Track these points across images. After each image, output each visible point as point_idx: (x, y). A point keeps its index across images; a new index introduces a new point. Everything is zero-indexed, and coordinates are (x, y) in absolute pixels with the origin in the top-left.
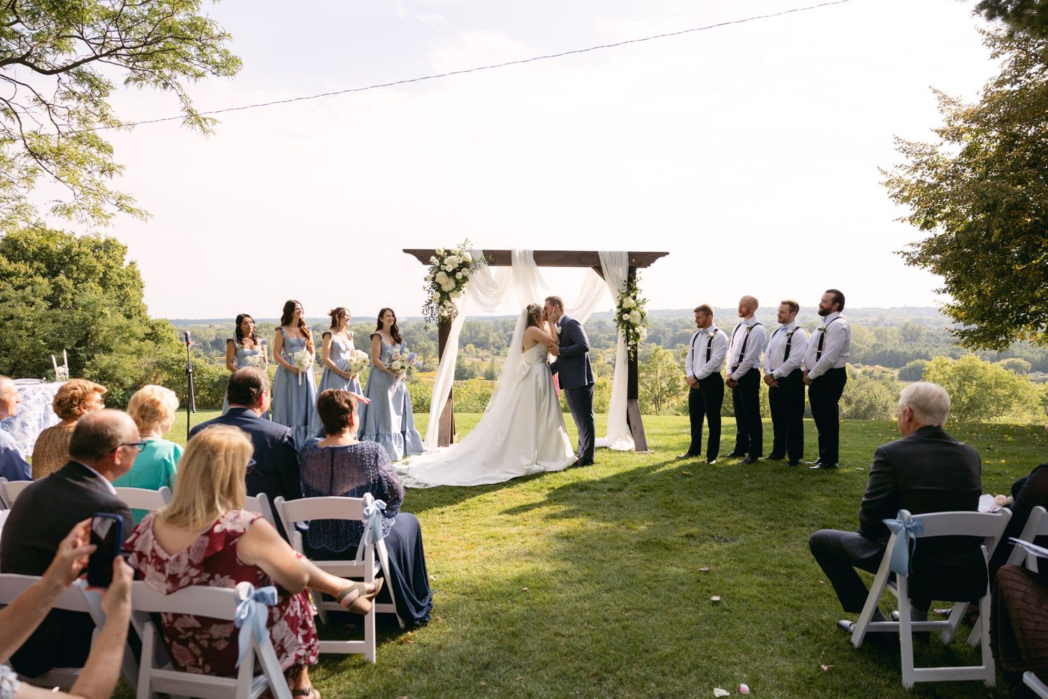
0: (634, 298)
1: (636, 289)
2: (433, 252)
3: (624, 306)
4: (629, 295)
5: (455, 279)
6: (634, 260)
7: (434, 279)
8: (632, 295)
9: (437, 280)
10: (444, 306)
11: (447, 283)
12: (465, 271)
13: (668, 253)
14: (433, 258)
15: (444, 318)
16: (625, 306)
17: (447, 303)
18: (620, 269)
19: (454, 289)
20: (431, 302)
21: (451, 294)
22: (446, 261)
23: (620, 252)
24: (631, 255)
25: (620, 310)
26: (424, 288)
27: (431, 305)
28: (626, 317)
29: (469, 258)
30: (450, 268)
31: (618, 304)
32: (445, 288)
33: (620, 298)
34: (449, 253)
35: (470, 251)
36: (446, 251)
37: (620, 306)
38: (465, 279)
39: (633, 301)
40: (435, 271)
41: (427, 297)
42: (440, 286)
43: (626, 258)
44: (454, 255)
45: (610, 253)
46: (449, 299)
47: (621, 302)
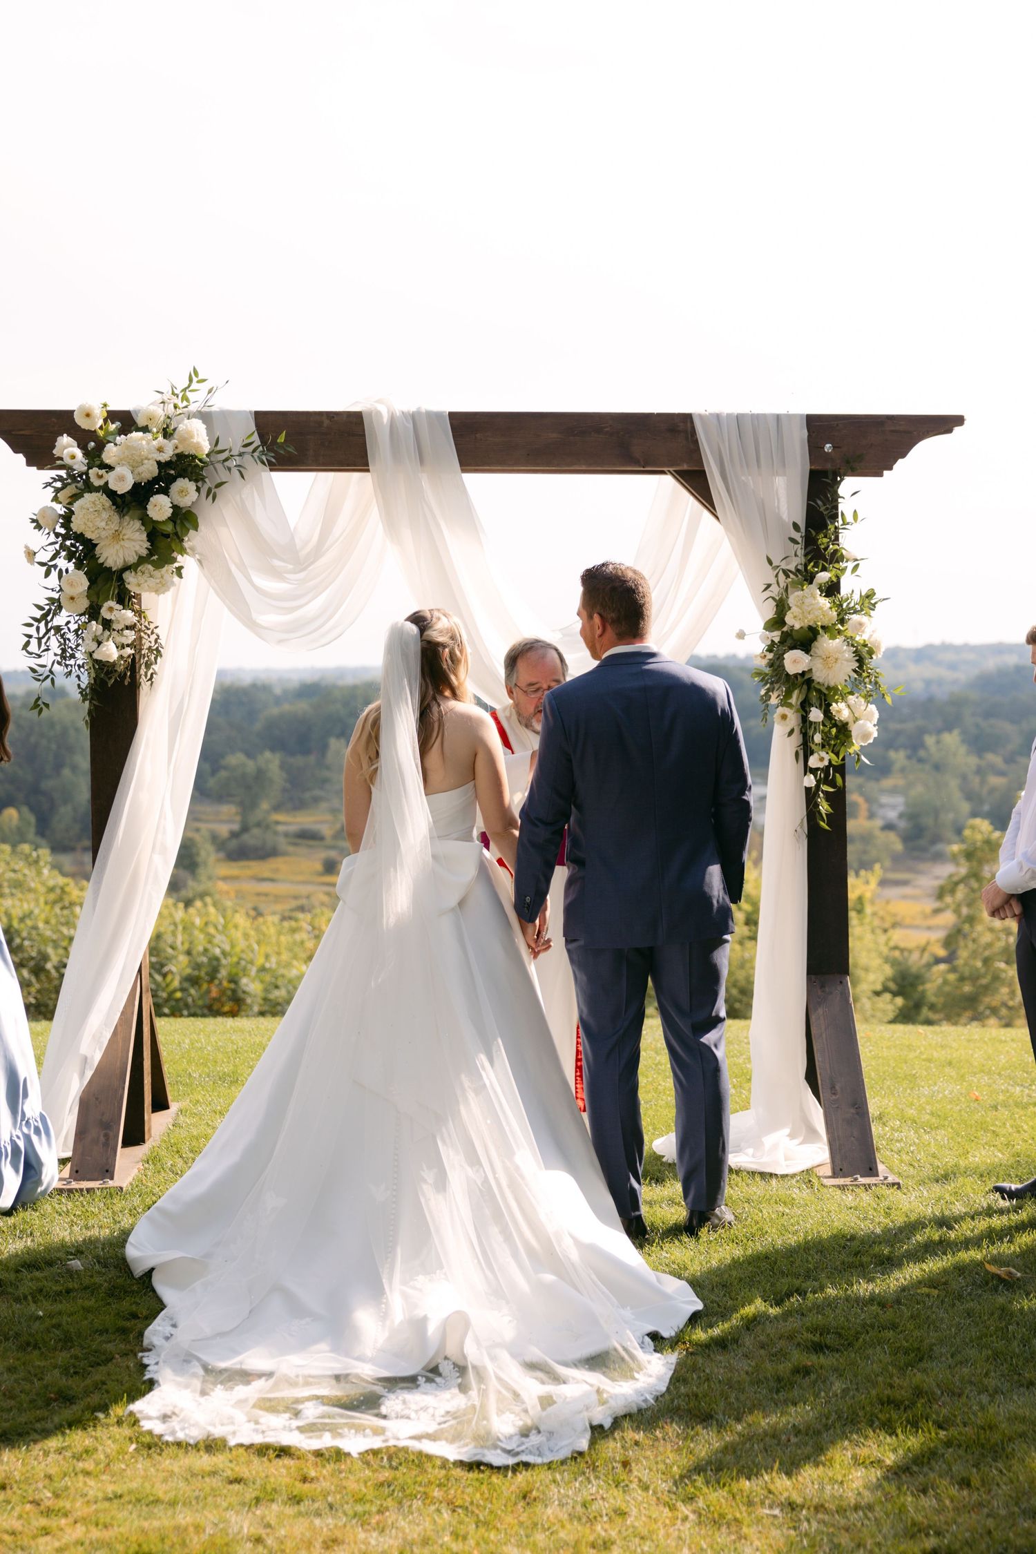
0: (832, 589)
1: (836, 557)
2: (62, 421)
3: (789, 619)
4: (810, 578)
5: (145, 520)
6: (828, 447)
7: (67, 519)
8: (823, 577)
9: (77, 526)
10: (107, 624)
11: (117, 536)
12: (185, 491)
13: (959, 420)
14: (67, 446)
15: (102, 669)
16: (794, 620)
17: (111, 609)
18: (780, 482)
19: (142, 560)
20: (56, 605)
21: (131, 580)
22: (111, 453)
23: (778, 417)
24: (819, 427)
25: (776, 636)
26: (31, 555)
27: (59, 620)
28: (795, 662)
29: (199, 438)
30: (122, 481)
31: (770, 612)
32: (111, 556)
33: (775, 591)
34: (126, 421)
35: (205, 417)
36: (112, 416)
37: (777, 622)
38: (184, 518)
39: (825, 602)
40: (71, 490)
41: (40, 588)
42: (90, 546)
43: (798, 437)
44: (145, 429)
45: (739, 418)
46: (125, 598)
47: (782, 607)
